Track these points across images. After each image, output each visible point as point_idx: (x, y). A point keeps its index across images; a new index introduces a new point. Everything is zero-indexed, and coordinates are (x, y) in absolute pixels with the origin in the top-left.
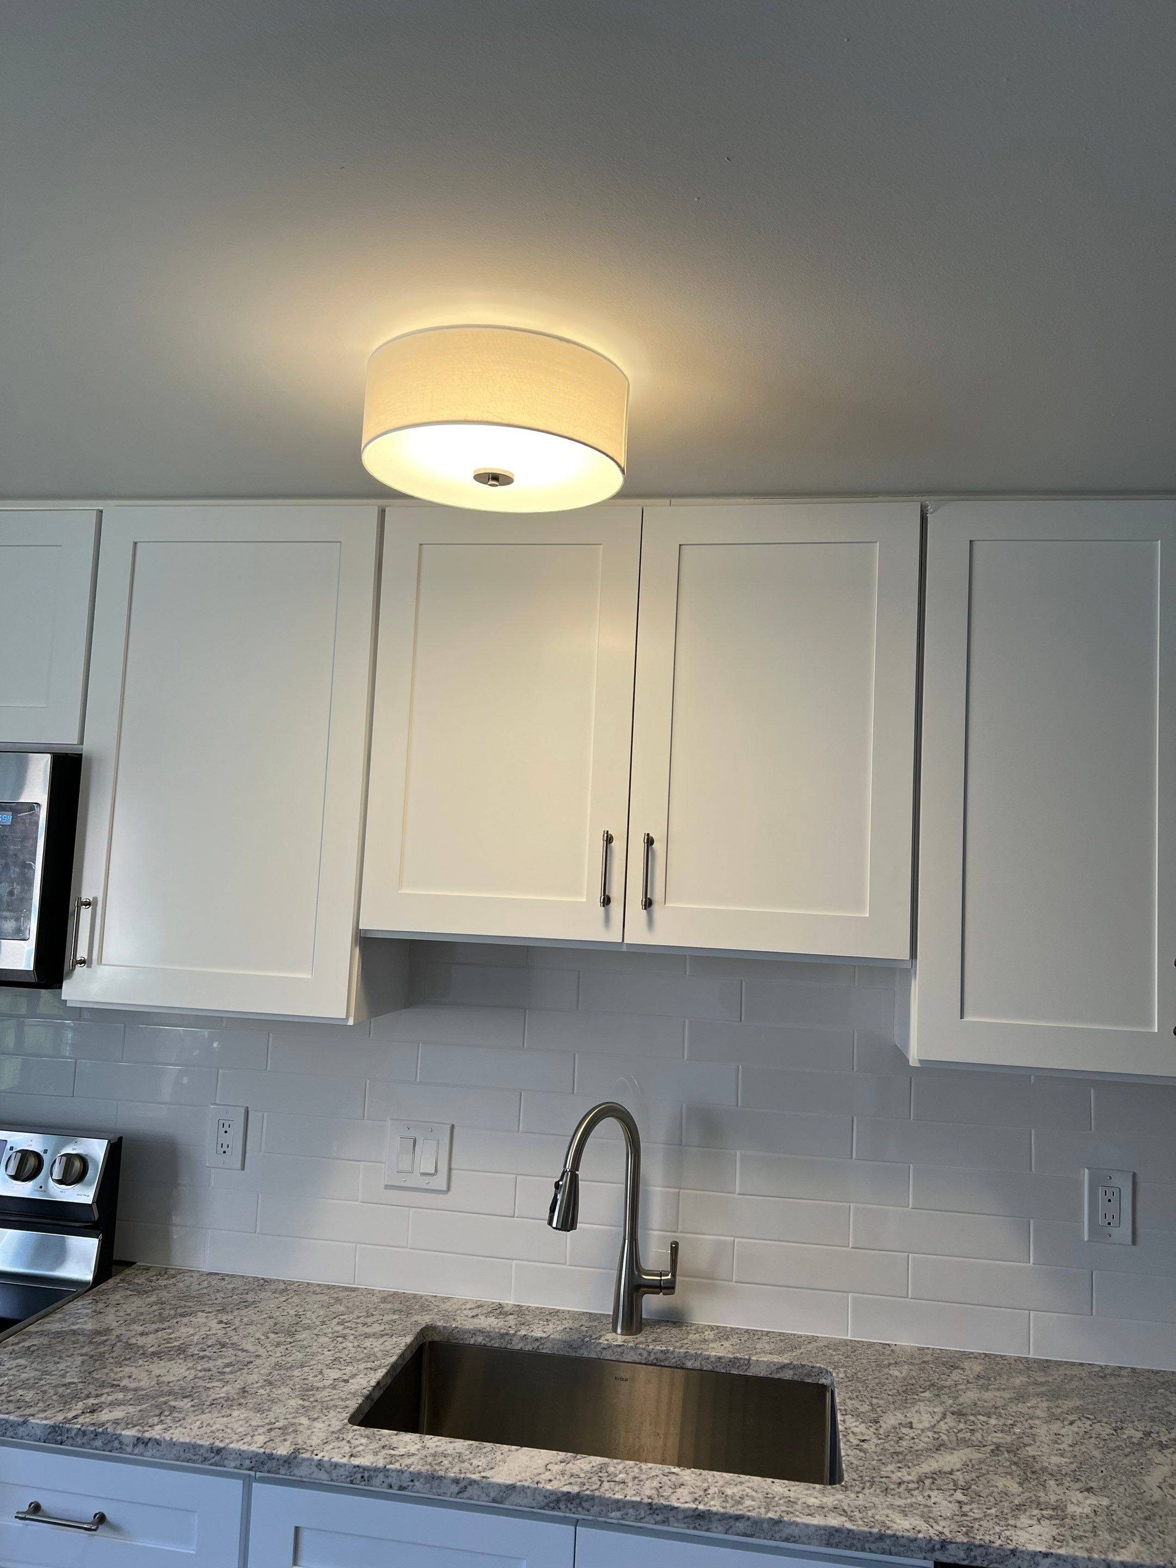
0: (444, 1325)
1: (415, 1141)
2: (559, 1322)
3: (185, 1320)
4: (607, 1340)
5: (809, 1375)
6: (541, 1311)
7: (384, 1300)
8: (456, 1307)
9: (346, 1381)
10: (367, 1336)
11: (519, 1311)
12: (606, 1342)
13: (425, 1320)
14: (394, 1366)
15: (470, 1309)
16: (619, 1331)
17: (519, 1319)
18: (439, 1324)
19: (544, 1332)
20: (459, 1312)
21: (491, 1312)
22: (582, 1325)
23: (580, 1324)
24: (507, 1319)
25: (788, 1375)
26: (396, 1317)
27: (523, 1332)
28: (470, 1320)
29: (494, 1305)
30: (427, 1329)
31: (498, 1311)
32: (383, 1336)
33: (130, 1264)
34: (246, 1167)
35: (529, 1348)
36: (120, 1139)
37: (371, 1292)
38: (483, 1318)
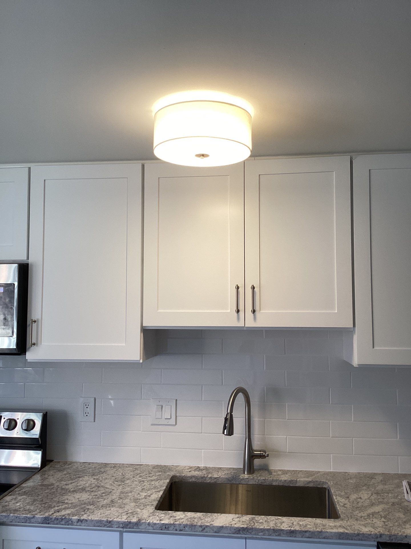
0: (179, 475)
1: (162, 406)
2: (222, 472)
3: (81, 479)
4: (242, 477)
5: (319, 484)
6: (215, 468)
7: (154, 468)
8: (182, 468)
9: (150, 496)
10: (152, 481)
11: (206, 469)
12: (242, 478)
13: (172, 474)
14: (165, 490)
15: (188, 469)
16: (246, 473)
17: (207, 471)
18: (177, 475)
19: (218, 475)
20: (183, 470)
21: (195, 470)
22: (231, 472)
23: (230, 472)
24: (202, 471)
25: (311, 485)
26: (160, 473)
27: (210, 476)
28: (189, 473)
29: (196, 467)
30: (173, 478)
31: (198, 469)
32: (157, 480)
33: (52, 461)
34: (96, 421)
35: (213, 481)
36: (47, 412)
37: (148, 465)
38: (193, 472)
